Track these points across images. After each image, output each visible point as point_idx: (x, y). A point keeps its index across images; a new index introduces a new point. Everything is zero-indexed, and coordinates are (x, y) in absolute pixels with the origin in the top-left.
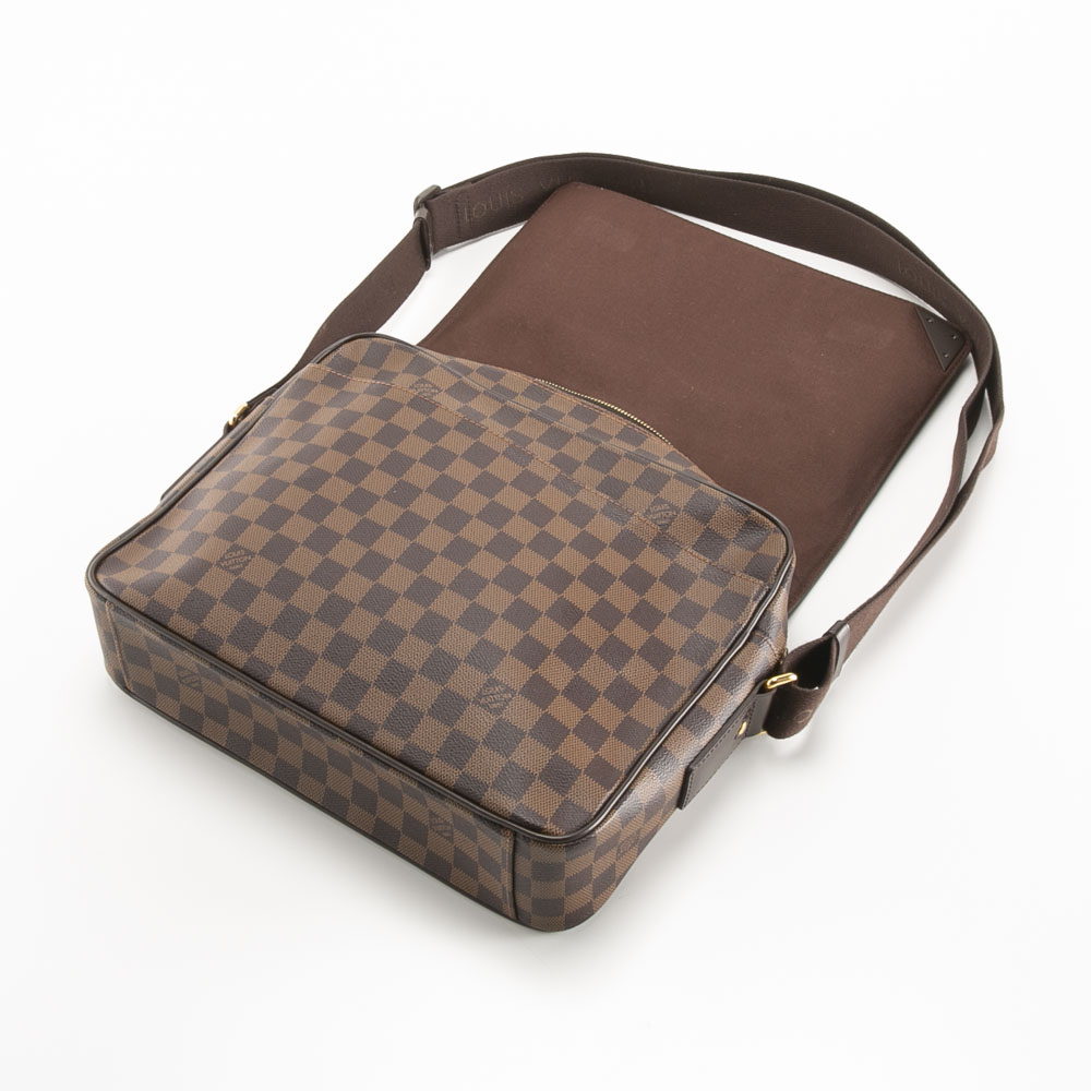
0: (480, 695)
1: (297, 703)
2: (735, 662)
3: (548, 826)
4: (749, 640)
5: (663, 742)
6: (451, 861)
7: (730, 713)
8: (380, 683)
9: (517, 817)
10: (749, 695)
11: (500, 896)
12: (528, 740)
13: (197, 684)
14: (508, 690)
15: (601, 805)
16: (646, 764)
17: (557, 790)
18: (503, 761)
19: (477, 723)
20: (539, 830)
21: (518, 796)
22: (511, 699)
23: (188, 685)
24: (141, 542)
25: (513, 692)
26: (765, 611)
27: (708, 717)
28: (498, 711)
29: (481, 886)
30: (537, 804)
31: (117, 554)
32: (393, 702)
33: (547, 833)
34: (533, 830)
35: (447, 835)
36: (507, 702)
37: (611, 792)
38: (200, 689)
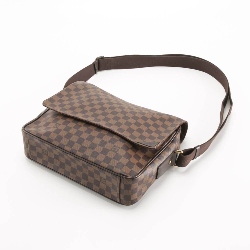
0: (112, 149)
1: (71, 153)
2: (169, 146)
3: (128, 175)
4: (171, 142)
5: (153, 161)
6: (105, 189)
7: (167, 157)
8: (89, 147)
9: (121, 173)
10: (172, 154)
11: (116, 196)
12: (123, 157)
13: (47, 154)
14: (118, 147)
15: (139, 172)
16: (149, 165)
17: (130, 168)
18: (118, 162)
19: (111, 155)
20: (126, 176)
21: (121, 169)
22: (119, 149)
23: (45, 154)
24: (34, 123)
25: (120, 148)
26: (175, 137)
27: (163, 157)
28: (116, 152)
29: (112, 195)
30: (125, 170)
31: (29, 125)
32: (92, 151)
33: (128, 177)
34: (124, 176)
35: (104, 183)
36: (118, 150)
37: (142, 169)
38: (47, 155)
